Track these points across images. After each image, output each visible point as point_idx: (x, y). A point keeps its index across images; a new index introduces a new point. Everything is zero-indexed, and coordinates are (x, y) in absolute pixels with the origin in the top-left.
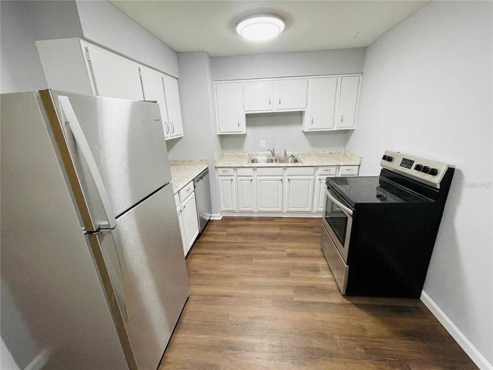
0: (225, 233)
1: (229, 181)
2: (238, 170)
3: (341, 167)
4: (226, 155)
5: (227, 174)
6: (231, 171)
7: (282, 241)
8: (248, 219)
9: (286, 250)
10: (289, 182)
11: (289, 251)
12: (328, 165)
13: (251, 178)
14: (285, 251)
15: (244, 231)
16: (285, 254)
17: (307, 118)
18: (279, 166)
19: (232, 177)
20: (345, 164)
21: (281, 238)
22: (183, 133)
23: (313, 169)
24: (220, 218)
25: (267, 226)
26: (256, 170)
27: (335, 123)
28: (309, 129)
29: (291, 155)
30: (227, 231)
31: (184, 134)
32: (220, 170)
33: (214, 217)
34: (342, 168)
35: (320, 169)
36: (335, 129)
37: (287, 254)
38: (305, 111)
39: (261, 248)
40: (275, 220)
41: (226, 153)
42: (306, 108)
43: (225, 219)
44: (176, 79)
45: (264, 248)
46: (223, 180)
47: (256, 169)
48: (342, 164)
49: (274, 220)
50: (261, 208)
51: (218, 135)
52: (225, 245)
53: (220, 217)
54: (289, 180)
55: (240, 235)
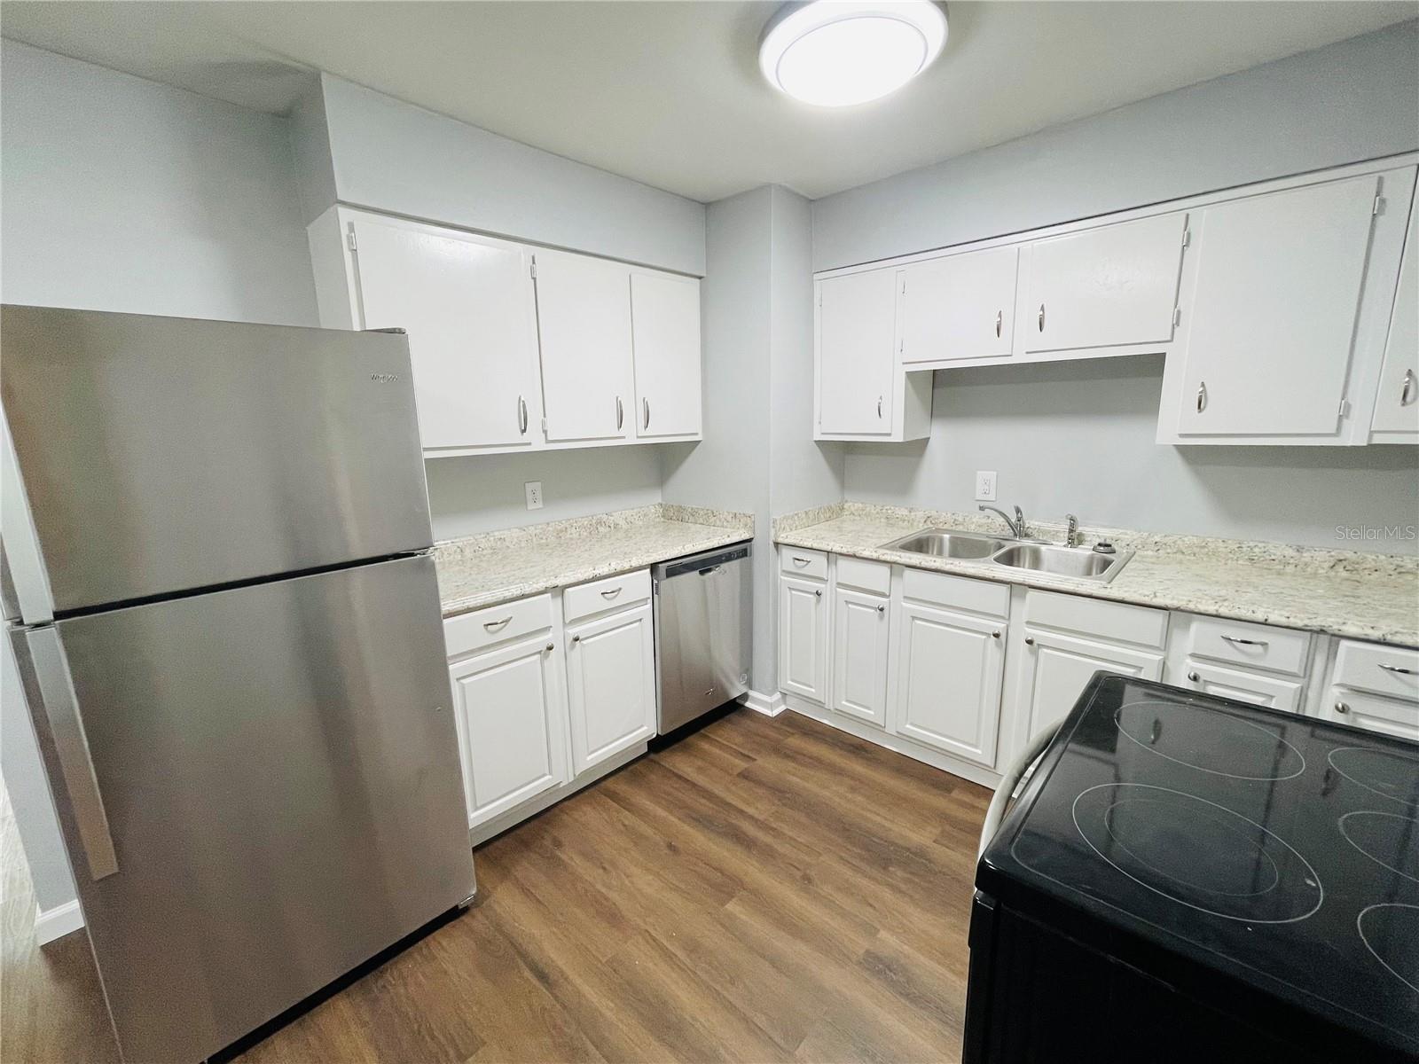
0: (742, 765)
1: (811, 596)
2: (842, 562)
3: (1344, 644)
4: (852, 508)
5: (807, 570)
6: (818, 564)
7: (903, 887)
8: (860, 749)
9: (883, 934)
10: (1035, 654)
11: (889, 942)
12: (1249, 616)
13: (882, 601)
14: (871, 931)
15: (806, 784)
16: (861, 945)
17: (1175, 387)
18: (989, 574)
19: (823, 586)
20: (1375, 635)
21: (909, 876)
22: (700, 432)
23: (1158, 619)
24: (773, 713)
25: (897, 802)
26: (901, 575)
27: (1354, 412)
28: (1182, 436)
29: (1102, 541)
30: (755, 760)
31: (703, 431)
32: (788, 554)
33: (756, 701)
34: (1348, 647)
35: (1196, 626)
36: (1354, 436)
37: (868, 952)
38: (1164, 354)
39: (798, 874)
40: (956, 794)
41: (853, 504)
42: (1171, 341)
43: (790, 720)
44: (698, 280)
45: (807, 879)
46: (794, 589)
47: (903, 571)
48: (1351, 630)
49: (950, 791)
50: (912, 724)
51: (816, 441)
52: (704, 806)
53: (771, 707)
54: (1030, 642)
55: (779, 792)
